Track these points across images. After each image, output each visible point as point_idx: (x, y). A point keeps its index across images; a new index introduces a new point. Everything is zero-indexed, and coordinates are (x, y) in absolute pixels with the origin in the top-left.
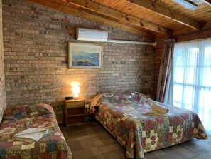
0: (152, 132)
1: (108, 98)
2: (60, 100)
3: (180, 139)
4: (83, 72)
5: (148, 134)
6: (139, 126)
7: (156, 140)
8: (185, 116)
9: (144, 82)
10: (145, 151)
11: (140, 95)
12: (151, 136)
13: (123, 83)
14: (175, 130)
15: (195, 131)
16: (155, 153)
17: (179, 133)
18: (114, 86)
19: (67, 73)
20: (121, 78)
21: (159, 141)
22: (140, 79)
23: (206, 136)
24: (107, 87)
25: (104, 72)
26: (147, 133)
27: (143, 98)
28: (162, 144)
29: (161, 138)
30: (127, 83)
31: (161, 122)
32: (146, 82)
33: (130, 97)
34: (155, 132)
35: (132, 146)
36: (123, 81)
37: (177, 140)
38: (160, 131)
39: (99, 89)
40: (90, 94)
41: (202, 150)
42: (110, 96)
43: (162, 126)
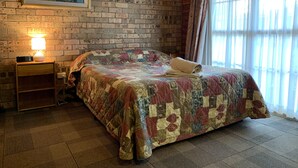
0: (170, 107)
1: (99, 58)
2: (7, 62)
3: (223, 120)
4: (52, 13)
5: (161, 110)
6: (142, 95)
7: (178, 122)
8: (231, 78)
9: (165, 35)
10: (156, 144)
11: (158, 54)
12: (167, 114)
13: (130, 36)
14: (212, 102)
15: (249, 105)
16: (175, 146)
17: (221, 108)
18: (113, 41)
19: (20, 12)
20: (127, 27)
21: (184, 124)
22: (158, 31)
23: (267, 112)
24: (101, 42)
25: (95, 15)
26: (158, 109)
27: (163, 58)
28: (189, 130)
29: (188, 117)
30: (136, 36)
31: (188, 87)
32: (169, 35)
33: (140, 56)
34: (175, 107)
35: (129, 135)
36: (130, 33)
37: (218, 122)
38: (186, 104)
39: (84, 45)
40: (67, 53)
41: (261, 137)
42: (102, 54)
43: (190, 95)
